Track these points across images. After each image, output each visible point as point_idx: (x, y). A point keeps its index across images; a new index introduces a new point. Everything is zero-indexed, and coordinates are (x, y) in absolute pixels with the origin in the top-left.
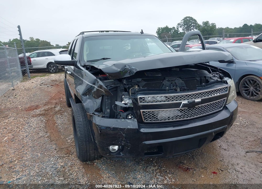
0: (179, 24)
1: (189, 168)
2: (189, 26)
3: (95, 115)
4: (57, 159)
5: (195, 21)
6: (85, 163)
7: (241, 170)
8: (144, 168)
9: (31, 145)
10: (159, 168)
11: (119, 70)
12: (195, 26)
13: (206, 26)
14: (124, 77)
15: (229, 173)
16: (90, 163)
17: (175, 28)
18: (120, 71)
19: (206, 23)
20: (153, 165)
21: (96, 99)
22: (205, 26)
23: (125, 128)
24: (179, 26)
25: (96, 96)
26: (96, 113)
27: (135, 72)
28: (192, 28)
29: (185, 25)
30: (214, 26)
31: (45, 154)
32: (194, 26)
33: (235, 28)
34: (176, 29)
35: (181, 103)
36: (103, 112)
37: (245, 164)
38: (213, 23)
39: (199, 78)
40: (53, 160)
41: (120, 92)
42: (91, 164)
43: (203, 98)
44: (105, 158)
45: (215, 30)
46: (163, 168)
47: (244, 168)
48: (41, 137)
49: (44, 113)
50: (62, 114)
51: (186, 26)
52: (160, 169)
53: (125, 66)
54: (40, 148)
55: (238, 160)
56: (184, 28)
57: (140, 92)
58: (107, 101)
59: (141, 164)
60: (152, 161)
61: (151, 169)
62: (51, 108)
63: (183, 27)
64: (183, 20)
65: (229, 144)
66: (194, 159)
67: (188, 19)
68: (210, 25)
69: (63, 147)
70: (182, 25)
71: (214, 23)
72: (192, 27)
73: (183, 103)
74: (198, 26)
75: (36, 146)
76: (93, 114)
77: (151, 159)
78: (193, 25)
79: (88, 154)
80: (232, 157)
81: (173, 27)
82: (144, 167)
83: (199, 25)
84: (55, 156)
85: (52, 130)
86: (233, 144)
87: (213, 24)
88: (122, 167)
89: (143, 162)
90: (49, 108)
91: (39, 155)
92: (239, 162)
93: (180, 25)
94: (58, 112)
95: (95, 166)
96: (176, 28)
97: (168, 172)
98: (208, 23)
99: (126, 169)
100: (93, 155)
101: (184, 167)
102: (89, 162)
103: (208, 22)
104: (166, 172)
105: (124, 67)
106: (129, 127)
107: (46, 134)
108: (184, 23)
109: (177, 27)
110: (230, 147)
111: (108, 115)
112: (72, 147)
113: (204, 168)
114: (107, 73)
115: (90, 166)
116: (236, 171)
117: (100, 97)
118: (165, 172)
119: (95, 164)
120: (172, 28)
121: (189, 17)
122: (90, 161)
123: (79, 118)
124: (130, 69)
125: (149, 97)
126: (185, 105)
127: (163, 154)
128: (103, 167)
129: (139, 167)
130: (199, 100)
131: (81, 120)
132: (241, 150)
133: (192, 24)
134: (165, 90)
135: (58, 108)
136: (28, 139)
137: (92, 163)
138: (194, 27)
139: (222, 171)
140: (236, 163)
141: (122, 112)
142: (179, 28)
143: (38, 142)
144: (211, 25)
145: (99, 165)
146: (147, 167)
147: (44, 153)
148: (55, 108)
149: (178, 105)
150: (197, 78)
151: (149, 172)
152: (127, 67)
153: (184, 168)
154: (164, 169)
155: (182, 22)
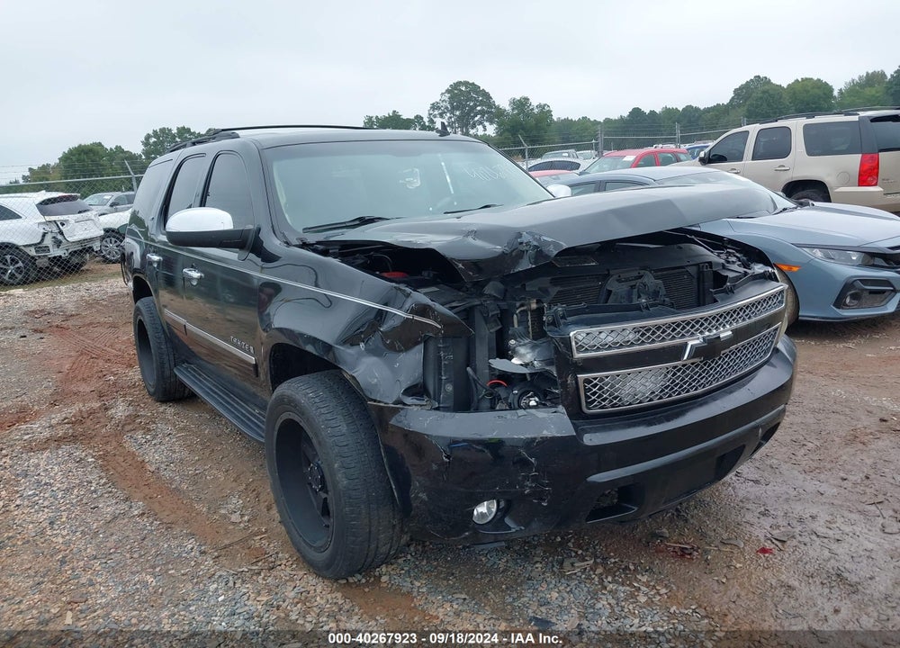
0: (434, 107)
1: (686, 549)
2: (468, 114)
3: (405, 404)
4: (231, 584)
5: (486, 95)
6: (345, 581)
7: (831, 533)
8: (554, 569)
9: (89, 550)
10: (599, 560)
11: (499, 249)
12: (488, 112)
13: (522, 111)
14: (516, 270)
15: (805, 544)
16: (364, 581)
17: (422, 118)
18: (503, 254)
19: (522, 104)
20: (573, 554)
21: (401, 351)
22: (518, 114)
23: (535, 438)
24: (436, 112)
25: (397, 344)
26: (408, 400)
27: (555, 253)
28: (476, 119)
29: (453, 108)
30: (545, 113)
31: (171, 575)
32: (482, 113)
33: (608, 121)
34: (427, 124)
35: (686, 344)
36: (429, 395)
37: (832, 515)
38: (543, 103)
39: (695, 268)
40: (217, 589)
41: (483, 323)
42: (367, 581)
43: (735, 325)
44: (409, 557)
45: (549, 125)
46: (613, 560)
47: (834, 526)
48: (115, 518)
49: (71, 431)
50: (149, 430)
51: (458, 113)
52: (604, 564)
53: (520, 235)
54: (136, 556)
55: (807, 505)
56: (451, 118)
57: (570, 319)
58: (445, 356)
59: (536, 559)
60: (563, 544)
61: (578, 567)
62: (92, 413)
63: (448, 115)
64: (448, 91)
65: (757, 464)
66: (686, 521)
67: (463, 89)
68: (533, 109)
69: (227, 542)
70: (447, 108)
71: (545, 105)
72: (479, 116)
73: (690, 343)
74: (494, 114)
75: (115, 552)
76: (399, 402)
77: (559, 539)
78: (479, 108)
79: (373, 546)
80: (787, 500)
81: (417, 117)
82: (553, 566)
83: (498, 108)
84: (218, 574)
85: (147, 490)
86: (768, 462)
87: (542, 107)
88: (479, 576)
89: (539, 551)
90: (81, 411)
91: (150, 579)
92: (814, 511)
93: (439, 108)
94: (129, 424)
95: (385, 585)
96: (426, 120)
97: (632, 567)
98: (526, 103)
99: (496, 579)
100: (383, 549)
101: (667, 546)
102: (359, 577)
103: (527, 99)
104: (627, 568)
105: (516, 238)
106: (546, 433)
107: (131, 507)
108: (451, 104)
109: (430, 114)
110: (766, 474)
111: (450, 403)
112: (259, 537)
113: (729, 542)
114: (460, 261)
115: (367, 590)
116: (818, 536)
117: (417, 343)
118: (623, 569)
119: (384, 579)
120: (412, 117)
121: (466, 84)
122: (360, 574)
123: (333, 423)
124: (535, 243)
125: (600, 333)
126: (697, 352)
127: (636, 509)
128: (417, 584)
129: (537, 568)
130: (725, 333)
131: (344, 429)
132: (801, 477)
133: (476, 106)
134: (638, 308)
135: (120, 410)
136: (65, 533)
137: (372, 579)
138: (483, 116)
139: (783, 542)
140: (808, 516)
141: (501, 384)
142: (435, 120)
143: (114, 537)
144: (536, 111)
145: (398, 580)
146: (561, 563)
147: (166, 572)
148: (106, 409)
149: (676, 352)
150: (689, 269)
151: (574, 577)
152: (526, 238)
153: (672, 549)
154: (616, 562)
155: (444, 98)
